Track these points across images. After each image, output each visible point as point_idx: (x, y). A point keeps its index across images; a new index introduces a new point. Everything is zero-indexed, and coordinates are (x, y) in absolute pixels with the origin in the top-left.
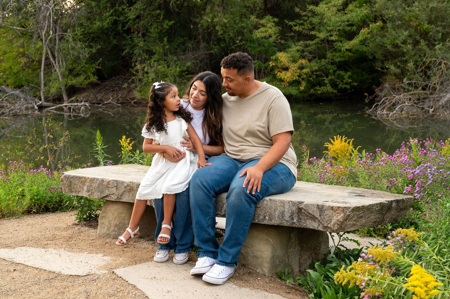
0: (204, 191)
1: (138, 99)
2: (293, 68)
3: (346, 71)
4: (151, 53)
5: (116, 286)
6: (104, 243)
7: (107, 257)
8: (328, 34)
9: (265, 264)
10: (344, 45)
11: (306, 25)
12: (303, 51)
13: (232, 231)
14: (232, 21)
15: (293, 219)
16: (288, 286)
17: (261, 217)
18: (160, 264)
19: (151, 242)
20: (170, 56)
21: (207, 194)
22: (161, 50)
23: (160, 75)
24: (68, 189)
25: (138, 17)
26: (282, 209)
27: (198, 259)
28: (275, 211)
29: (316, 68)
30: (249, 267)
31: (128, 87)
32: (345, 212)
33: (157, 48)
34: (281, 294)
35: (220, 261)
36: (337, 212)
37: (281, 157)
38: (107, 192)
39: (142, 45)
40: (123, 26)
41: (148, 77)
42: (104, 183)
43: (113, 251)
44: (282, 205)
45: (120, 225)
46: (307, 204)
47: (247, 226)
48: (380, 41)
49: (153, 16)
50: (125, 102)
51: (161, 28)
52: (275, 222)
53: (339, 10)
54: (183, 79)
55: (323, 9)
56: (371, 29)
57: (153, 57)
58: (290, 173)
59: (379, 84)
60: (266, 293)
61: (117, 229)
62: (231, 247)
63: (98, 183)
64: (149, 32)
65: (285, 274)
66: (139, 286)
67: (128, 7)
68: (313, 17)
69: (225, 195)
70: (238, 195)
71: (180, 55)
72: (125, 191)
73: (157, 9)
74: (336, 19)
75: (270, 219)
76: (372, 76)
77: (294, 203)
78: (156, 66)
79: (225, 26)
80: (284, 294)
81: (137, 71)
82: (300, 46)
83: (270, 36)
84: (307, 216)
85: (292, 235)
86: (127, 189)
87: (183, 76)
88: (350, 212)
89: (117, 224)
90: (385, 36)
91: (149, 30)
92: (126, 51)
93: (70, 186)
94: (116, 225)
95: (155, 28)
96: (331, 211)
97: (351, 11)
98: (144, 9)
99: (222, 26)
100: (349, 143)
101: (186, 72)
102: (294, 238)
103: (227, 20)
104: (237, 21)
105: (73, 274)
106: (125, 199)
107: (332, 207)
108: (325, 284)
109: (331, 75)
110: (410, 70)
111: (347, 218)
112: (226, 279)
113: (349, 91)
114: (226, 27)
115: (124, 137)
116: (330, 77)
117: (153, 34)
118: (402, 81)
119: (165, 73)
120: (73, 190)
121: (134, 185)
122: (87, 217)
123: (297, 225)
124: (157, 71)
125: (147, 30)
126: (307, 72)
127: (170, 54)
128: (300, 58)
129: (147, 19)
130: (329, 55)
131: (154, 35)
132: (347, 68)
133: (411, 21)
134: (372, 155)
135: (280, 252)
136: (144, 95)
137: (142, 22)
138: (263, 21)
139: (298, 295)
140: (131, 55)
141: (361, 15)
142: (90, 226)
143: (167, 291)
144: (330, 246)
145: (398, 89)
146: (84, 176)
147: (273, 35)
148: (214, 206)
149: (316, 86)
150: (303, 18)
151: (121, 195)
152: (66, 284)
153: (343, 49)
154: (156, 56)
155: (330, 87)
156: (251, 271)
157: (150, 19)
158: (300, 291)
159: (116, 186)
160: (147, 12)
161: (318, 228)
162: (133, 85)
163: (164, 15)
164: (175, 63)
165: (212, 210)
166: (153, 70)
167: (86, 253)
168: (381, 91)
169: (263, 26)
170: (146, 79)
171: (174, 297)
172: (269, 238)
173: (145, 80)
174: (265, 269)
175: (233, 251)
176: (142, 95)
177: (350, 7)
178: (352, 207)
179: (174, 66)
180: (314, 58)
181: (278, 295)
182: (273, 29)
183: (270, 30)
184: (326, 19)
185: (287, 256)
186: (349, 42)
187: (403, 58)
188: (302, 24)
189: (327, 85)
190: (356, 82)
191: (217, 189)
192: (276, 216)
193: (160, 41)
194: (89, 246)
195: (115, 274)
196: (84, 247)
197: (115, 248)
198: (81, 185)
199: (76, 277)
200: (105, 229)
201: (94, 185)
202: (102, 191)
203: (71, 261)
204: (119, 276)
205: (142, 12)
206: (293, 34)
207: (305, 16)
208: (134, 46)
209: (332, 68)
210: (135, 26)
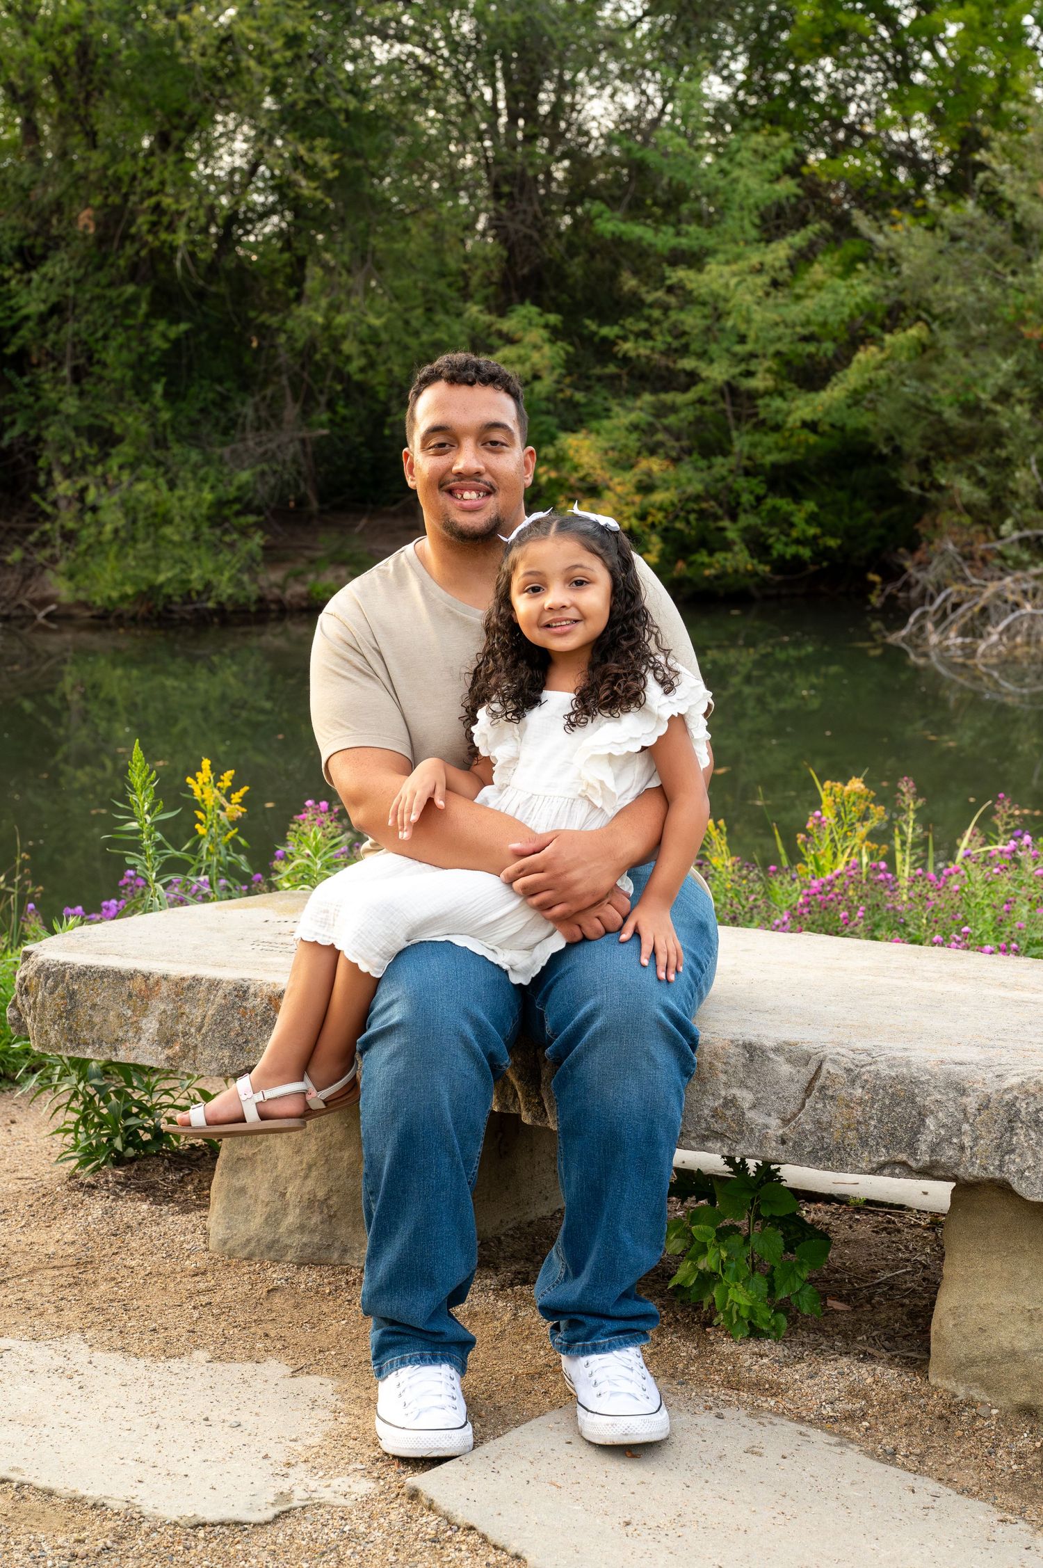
1: (60, 605)
2: (619, 489)
3: (797, 498)
4: (106, 439)
6: (261, 1289)
8: (737, 370)
10: (793, 406)
11: (659, 338)
12: (651, 429)
14: (400, 323)
20: (176, 449)
22: (144, 428)
23: (141, 516)
24: (62, 1032)
25: (56, 309)
29: (696, 488)
31: (24, 560)
33: (130, 420)
39: (73, 411)
40: (3, 342)
42: (249, 1004)
45: (334, 1200)
48: (915, 394)
49: (111, 306)
50: (15, 613)
51: (142, 349)
53: (775, 284)
54: (226, 532)
55: (722, 281)
56: (888, 351)
57: (113, 451)
59: (913, 545)
61: (316, 1219)
63: (219, 1000)
64: (99, 362)
67: (21, 272)
68: (681, 309)
71: (210, 444)
73: (123, 281)
74: (768, 315)
76: (885, 515)
78: (125, 485)
79: (373, 339)
81: (56, 503)
82: (641, 409)
83: (537, 377)
87: (226, 519)
89: (321, 1194)
90: (932, 376)
91: (96, 356)
92: (16, 432)
93: (69, 1013)
94: (311, 1201)
95: (121, 347)
97: (819, 287)
98: (78, 282)
99: (362, 342)
101: (237, 507)
103: (383, 320)
104: (415, 324)
109: (745, 511)
110: (1022, 491)
113: (812, 568)
114: (379, 345)
115: (207, 764)
116: (745, 520)
117: (114, 370)
118: (996, 531)
119: (161, 510)
120: (85, 1034)
124: (131, 504)
125: (90, 358)
126: (667, 503)
127: (178, 441)
128: (639, 453)
129: (89, 317)
130: (741, 442)
131: (117, 375)
132: (799, 487)
133: (1023, 321)
136: (85, 590)
137: (70, 328)
138: (508, 325)
140: (32, 446)
141: (852, 304)
142: (154, 1194)
145: (983, 559)
146: (144, 966)
147: (545, 374)
149: (696, 551)
150: (646, 311)
153: (793, 420)
154: (125, 451)
155: (746, 553)
157: (102, 316)
160: (90, 290)
162: (41, 556)
163: (152, 302)
164: (194, 473)
166: (115, 498)
167: (202, 1356)
168: (923, 565)
169: (510, 340)
170: (93, 530)
173: (87, 534)
176: (78, 589)
177: (817, 271)
179: (191, 484)
180: (689, 452)
182: (547, 349)
183: (536, 357)
184: (734, 315)
186: (812, 395)
187: (998, 451)
188: (646, 335)
189: (736, 548)
190: (834, 535)
193: (138, 394)
194: (196, 1315)
195: (431, 1507)
196: (172, 1314)
197: (329, 1321)
198: (130, 1013)
199: (224, 1529)
200: (257, 1222)
201: (197, 1014)
202: (241, 1040)
203: (155, 1422)
204: (458, 1521)
205: (70, 291)
206: (612, 369)
207: (655, 304)
208: (43, 414)
209: (748, 489)
210: (49, 341)
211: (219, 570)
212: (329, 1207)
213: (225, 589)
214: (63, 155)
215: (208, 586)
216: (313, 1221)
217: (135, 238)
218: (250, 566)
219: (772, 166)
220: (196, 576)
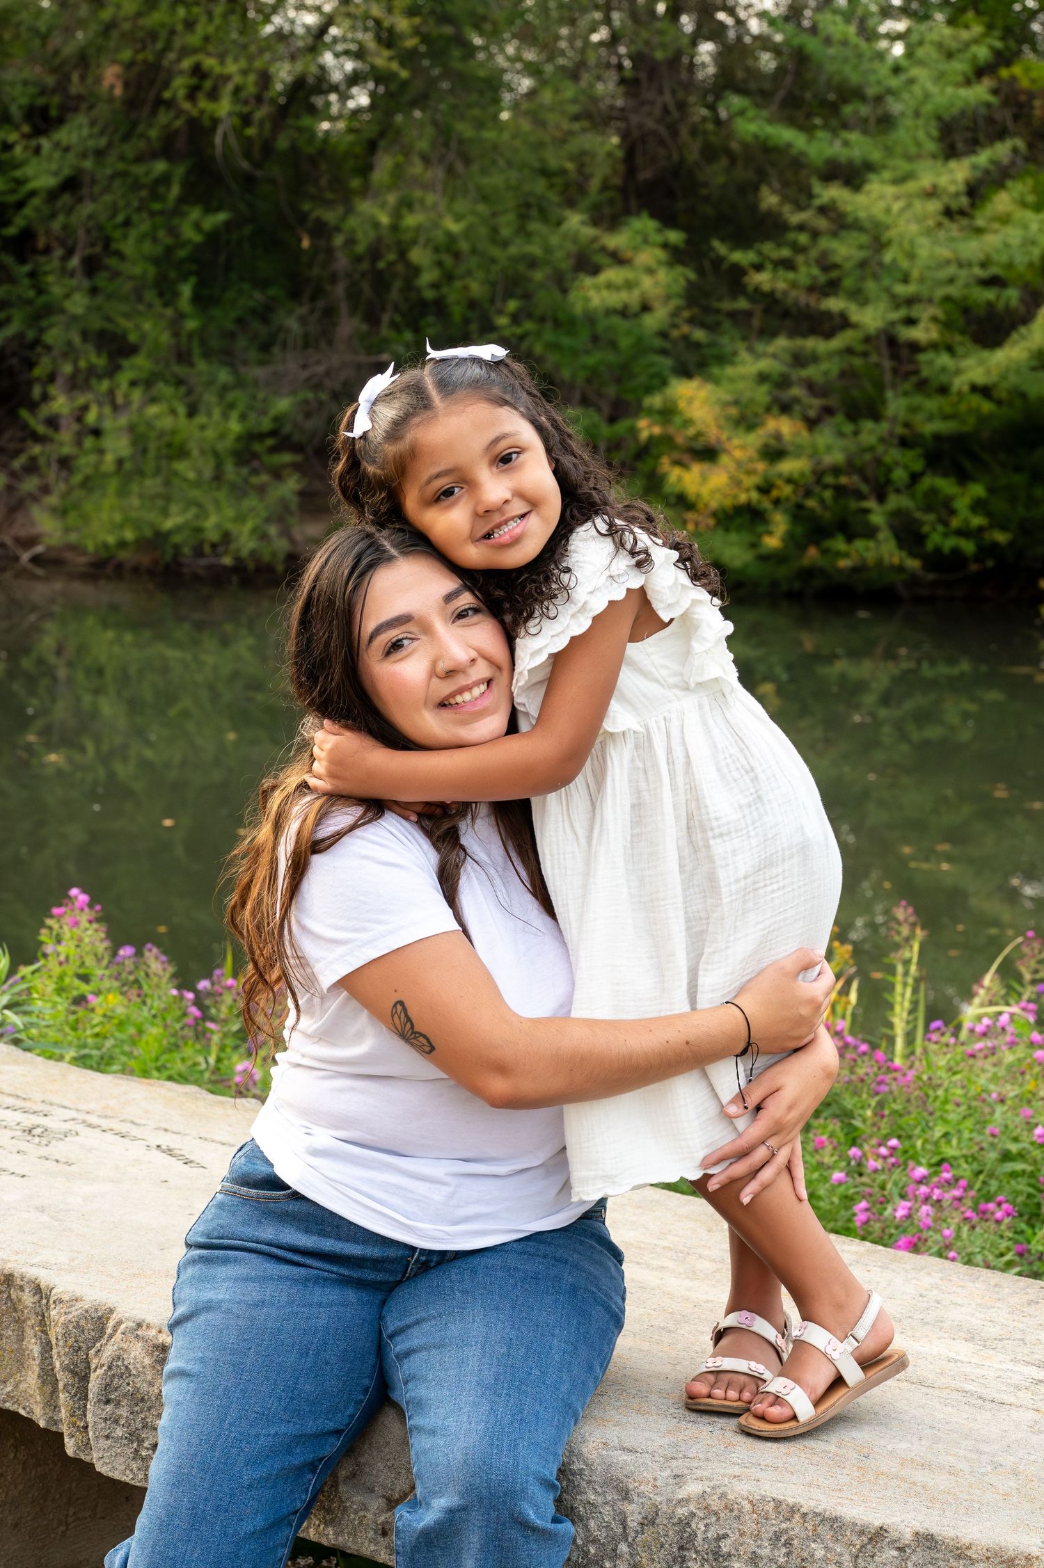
1: (48, 547)
2: (739, 453)
3: (963, 478)
4: (117, 348)
8: (895, 316)
10: (963, 365)
11: (803, 269)
12: (783, 382)
14: (484, 230)
20: (202, 366)
22: (165, 338)
23: (152, 445)
25: (71, 185)
29: (837, 458)
31: (8, 488)
33: (147, 326)
39: (80, 311)
41: (101, 452)
49: (136, 186)
51: (170, 241)
53: (949, 212)
54: (254, 472)
55: (883, 205)
57: (125, 363)
64: (116, 253)
67: (29, 138)
68: (833, 235)
71: (245, 363)
73: (153, 156)
74: (938, 250)
78: (136, 405)
79: (449, 246)
81: (53, 422)
82: (774, 356)
83: (646, 308)
87: (256, 456)
91: (114, 246)
92: (11, 330)
95: (144, 236)
97: (1005, 220)
98: (100, 154)
99: (436, 249)
101: (270, 442)
103: (462, 225)
104: (504, 232)
109: (897, 491)
113: (974, 567)
114: (456, 256)
116: (896, 501)
117: (134, 264)
119: (177, 440)
124: (141, 429)
125: (107, 246)
126: (797, 474)
127: (206, 356)
128: (767, 410)
129: (110, 197)
130: (896, 404)
131: (137, 270)
132: (967, 465)
136: (77, 531)
137: (87, 209)
138: (616, 241)
140: (28, 350)
147: (657, 305)
149: (831, 536)
150: (790, 236)
154: (140, 364)
155: (893, 543)
157: (123, 196)
160: (113, 164)
162: (30, 484)
163: (186, 185)
164: (220, 396)
166: (123, 421)
169: (618, 259)
170: (92, 458)
173: (85, 463)
176: (69, 530)
177: (1002, 201)
179: (216, 411)
180: (831, 413)
182: (663, 274)
183: (647, 283)
184: (895, 247)
186: (986, 353)
188: (788, 265)
189: (881, 536)
190: (1003, 528)
193: (160, 294)
205: (88, 164)
206: (742, 304)
207: (801, 227)
208: (44, 312)
209: (902, 463)
210: (56, 225)
211: (240, 519)
213: (246, 543)
215: (226, 537)
217: (170, 104)
218: (281, 516)
219: (960, 66)
220: (211, 524)
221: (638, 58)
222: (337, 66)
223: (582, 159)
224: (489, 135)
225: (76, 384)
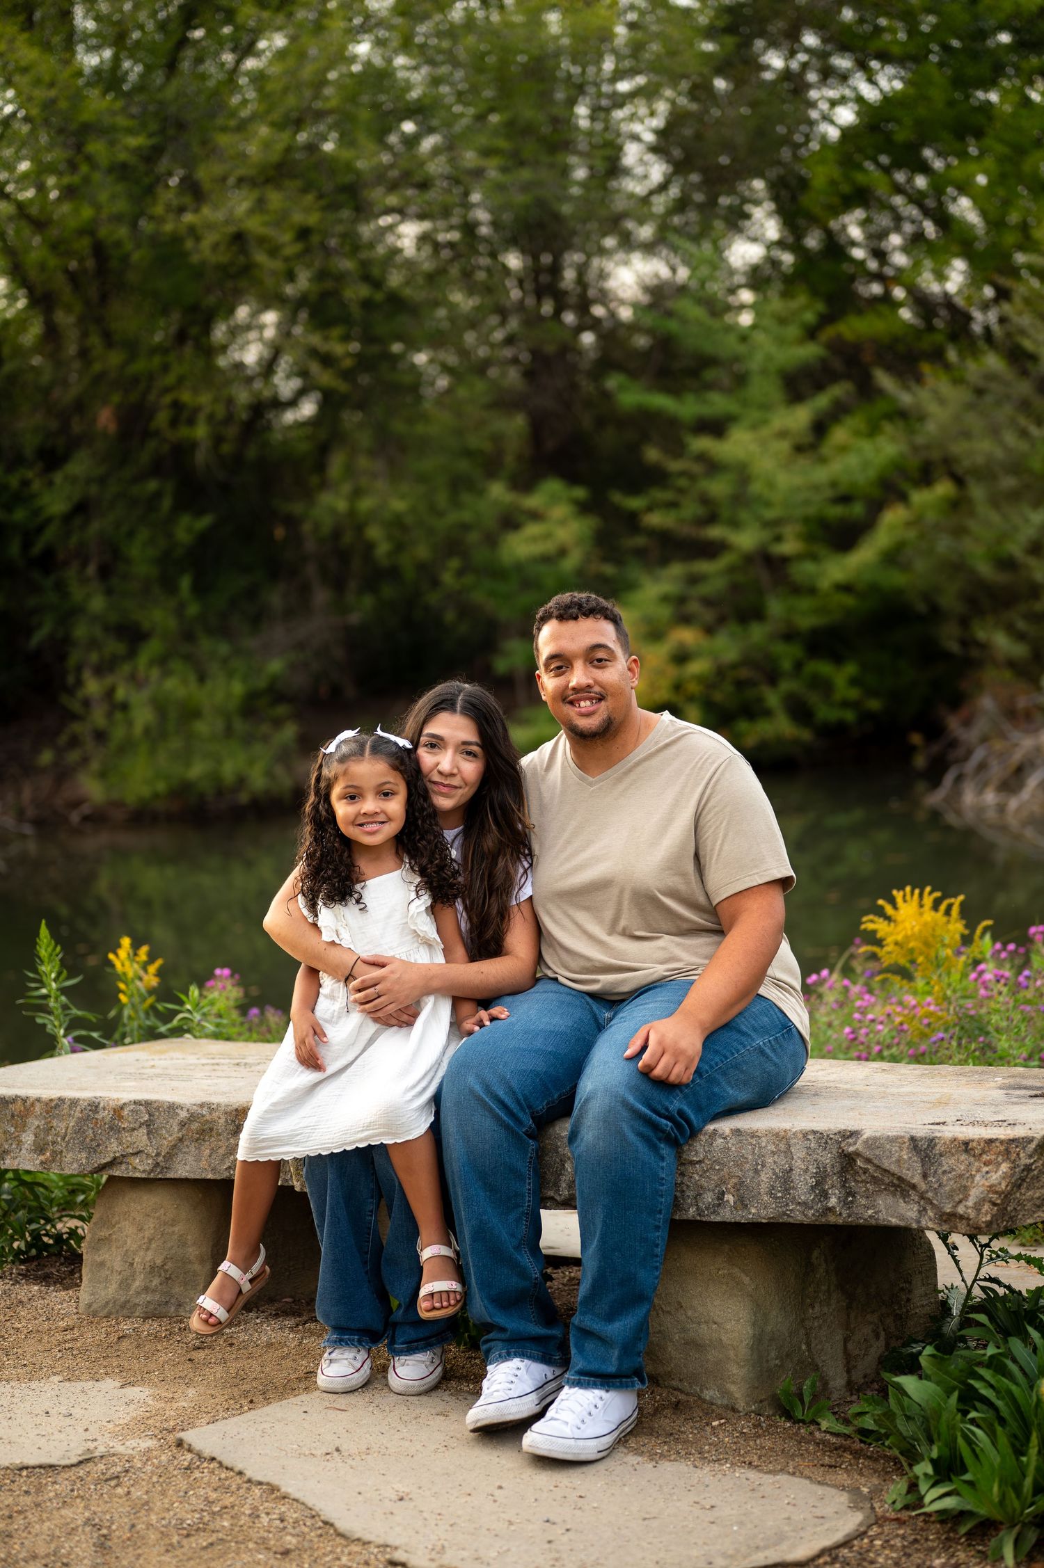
0: (497, 1118)
1: (93, 806)
3: (838, 659)
4: (133, 636)
5: (202, 1492)
6: (113, 1337)
7: (137, 1389)
8: (766, 536)
9: (734, 1370)
10: (824, 569)
11: (687, 507)
12: (681, 600)
13: (605, 1252)
14: (425, 506)
15: (825, 1195)
16: (824, 1442)
17: (709, 1198)
18: (342, 1401)
19: (289, 1322)
20: (204, 642)
21: (506, 1127)
22: (172, 623)
23: (172, 712)
25: (82, 509)
26: (782, 1161)
27: (489, 1368)
28: (757, 1172)
29: (733, 656)
30: (674, 1383)
31: (55, 762)
32: (1013, 1156)
33: (157, 616)
34: (807, 1472)
35: (581, 1373)
36: (985, 1157)
37: (760, 975)
38: (113, 1149)
39: (100, 609)
40: (27, 545)
41: (130, 723)
42: (99, 1116)
43: (152, 1366)
44: (782, 1146)
45: (169, 1265)
46: (875, 1139)
47: (657, 1228)
48: (950, 550)
49: (134, 504)
50: (49, 817)
51: (167, 545)
52: (760, 1210)
53: (798, 449)
54: (258, 724)
55: (743, 447)
56: (915, 511)
57: (141, 648)
58: (786, 1026)
59: (957, 701)
60: (753, 1475)
61: (156, 1281)
62: (610, 1317)
63: (78, 1114)
64: (124, 559)
65: (803, 1403)
66: (289, 1487)
67: (43, 473)
68: (708, 477)
69: (563, 1129)
70: (607, 1119)
71: (239, 636)
72: (181, 1140)
73: (145, 477)
74: (794, 480)
75: (742, 1202)
76: (929, 673)
77: (822, 1139)
78: (154, 681)
79: (397, 525)
80: (819, 1473)
81: (87, 703)
82: (671, 579)
83: (562, 553)
84: (875, 1180)
85: (816, 1254)
86: (189, 1130)
87: (259, 711)
88: (1030, 1156)
89: (159, 1262)
90: (966, 531)
91: (121, 553)
92: (44, 632)
94: (152, 1268)
95: (146, 543)
96: (963, 1157)
97: (843, 449)
98: (102, 481)
99: (387, 526)
100: (948, 912)
101: (268, 698)
102: (824, 1266)
103: (407, 504)
104: (440, 505)
105: (32, 1461)
106: (184, 1169)
107: (966, 1143)
108: (973, 1421)
109: (785, 677)
111: (1023, 1178)
112: (608, 1440)
113: (857, 733)
114: (404, 529)
115: (126, 942)
116: (786, 686)
117: (140, 566)
119: (190, 705)
121: (215, 1115)
122: (29, 1246)
123: (841, 1216)
124: (161, 700)
125: (116, 554)
127: (205, 634)
128: (671, 624)
130: (776, 607)
131: (143, 571)
132: (840, 648)
134: (1016, 951)
135: (779, 1321)
136: (118, 789)
137: (95, 526)
138: (533, 501)
139: (865, 1472)
140: (61, 645)
141: (878, 464)
142: (46, 1280)
143: (394, 1497)
144: (940, 1287)
145: (1025, 713)
146: (22, 1092)
147: (571, 550)
148: (535, 1171)
150: (672, 481)
151: (170, 1156)
152: (10, 1500)
153: (825, 584)
154: (153, 647)
155: (788, 719)
156: (682, 1397)
157: (127, 512)
158: (870, 1458)
159: (148, 1124)
160: (113, 488)
161: (918, 1222)
162: (73, 756)
163: (175, 497)
164: (224, 665)
165: (528, 1186)
166: (145, 694)
167: (56, 1379)
168: (967, 723)
169: (536, 516)
170: (123, 729)
171: (425, 1515)
172: (736, 1271)
173: (118, 734)
174: (733, 1388)
175: (618, 1328)
176: (110, 789)
177: (839, 435)
178: (1038, 1136)
179: (221, 678)
180: (723, 618)
181: (796, 1480)
182: (573, 524)
183: (562, 532)
184: (758, 481)
185: (802, 1331)
186: (841, 558)
187: (1036, 605)
188: (673, 505)
189: (777, 715)
190: (876, 697)
191: (541, 1106)
192: (764, 1188)
193: (164, 589)
194: (59, 1355)
195: (190, 1450)
196: (40, 1357)
197: (159, 1354)
198: (13, 1129)
199: (43, 1471)
200: (113, 1287)
201: (62, 1125)
202: (94, 1144)
203: (9, 1416)
204: (205, 1455)
205: (94, 490)
206: (640, 541)
207: (683, 474)
208: (71, 614)
209: (787, 654)
210: (74, 540)
211: (251, 762)
212: (166, 1271)
213: (258, 781)
214: (84, 354)
215: (241, 781)
216: (154, 1283)
217: (157, 433)
218: (284, 757)
219: (793, 331)
220: (229, 770)
221: (536, 353)
222: (285, 386)
223: (497, 439)
224: (420, 429)
225: (100, 670)
